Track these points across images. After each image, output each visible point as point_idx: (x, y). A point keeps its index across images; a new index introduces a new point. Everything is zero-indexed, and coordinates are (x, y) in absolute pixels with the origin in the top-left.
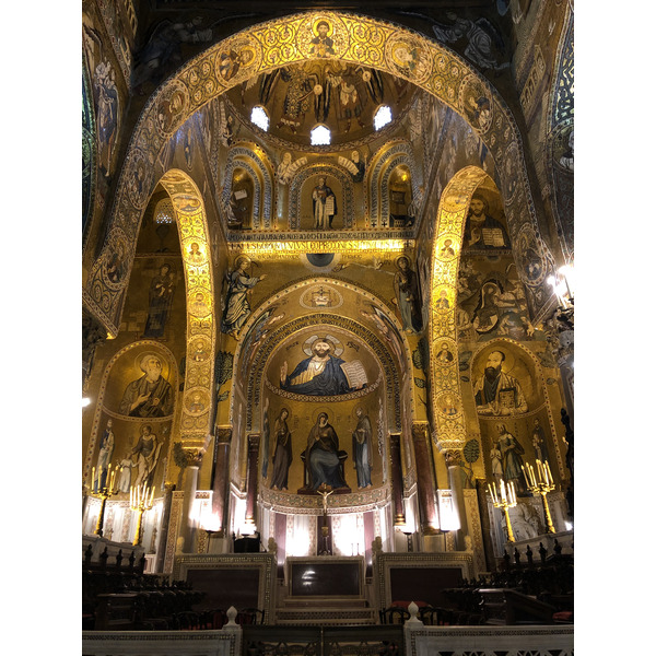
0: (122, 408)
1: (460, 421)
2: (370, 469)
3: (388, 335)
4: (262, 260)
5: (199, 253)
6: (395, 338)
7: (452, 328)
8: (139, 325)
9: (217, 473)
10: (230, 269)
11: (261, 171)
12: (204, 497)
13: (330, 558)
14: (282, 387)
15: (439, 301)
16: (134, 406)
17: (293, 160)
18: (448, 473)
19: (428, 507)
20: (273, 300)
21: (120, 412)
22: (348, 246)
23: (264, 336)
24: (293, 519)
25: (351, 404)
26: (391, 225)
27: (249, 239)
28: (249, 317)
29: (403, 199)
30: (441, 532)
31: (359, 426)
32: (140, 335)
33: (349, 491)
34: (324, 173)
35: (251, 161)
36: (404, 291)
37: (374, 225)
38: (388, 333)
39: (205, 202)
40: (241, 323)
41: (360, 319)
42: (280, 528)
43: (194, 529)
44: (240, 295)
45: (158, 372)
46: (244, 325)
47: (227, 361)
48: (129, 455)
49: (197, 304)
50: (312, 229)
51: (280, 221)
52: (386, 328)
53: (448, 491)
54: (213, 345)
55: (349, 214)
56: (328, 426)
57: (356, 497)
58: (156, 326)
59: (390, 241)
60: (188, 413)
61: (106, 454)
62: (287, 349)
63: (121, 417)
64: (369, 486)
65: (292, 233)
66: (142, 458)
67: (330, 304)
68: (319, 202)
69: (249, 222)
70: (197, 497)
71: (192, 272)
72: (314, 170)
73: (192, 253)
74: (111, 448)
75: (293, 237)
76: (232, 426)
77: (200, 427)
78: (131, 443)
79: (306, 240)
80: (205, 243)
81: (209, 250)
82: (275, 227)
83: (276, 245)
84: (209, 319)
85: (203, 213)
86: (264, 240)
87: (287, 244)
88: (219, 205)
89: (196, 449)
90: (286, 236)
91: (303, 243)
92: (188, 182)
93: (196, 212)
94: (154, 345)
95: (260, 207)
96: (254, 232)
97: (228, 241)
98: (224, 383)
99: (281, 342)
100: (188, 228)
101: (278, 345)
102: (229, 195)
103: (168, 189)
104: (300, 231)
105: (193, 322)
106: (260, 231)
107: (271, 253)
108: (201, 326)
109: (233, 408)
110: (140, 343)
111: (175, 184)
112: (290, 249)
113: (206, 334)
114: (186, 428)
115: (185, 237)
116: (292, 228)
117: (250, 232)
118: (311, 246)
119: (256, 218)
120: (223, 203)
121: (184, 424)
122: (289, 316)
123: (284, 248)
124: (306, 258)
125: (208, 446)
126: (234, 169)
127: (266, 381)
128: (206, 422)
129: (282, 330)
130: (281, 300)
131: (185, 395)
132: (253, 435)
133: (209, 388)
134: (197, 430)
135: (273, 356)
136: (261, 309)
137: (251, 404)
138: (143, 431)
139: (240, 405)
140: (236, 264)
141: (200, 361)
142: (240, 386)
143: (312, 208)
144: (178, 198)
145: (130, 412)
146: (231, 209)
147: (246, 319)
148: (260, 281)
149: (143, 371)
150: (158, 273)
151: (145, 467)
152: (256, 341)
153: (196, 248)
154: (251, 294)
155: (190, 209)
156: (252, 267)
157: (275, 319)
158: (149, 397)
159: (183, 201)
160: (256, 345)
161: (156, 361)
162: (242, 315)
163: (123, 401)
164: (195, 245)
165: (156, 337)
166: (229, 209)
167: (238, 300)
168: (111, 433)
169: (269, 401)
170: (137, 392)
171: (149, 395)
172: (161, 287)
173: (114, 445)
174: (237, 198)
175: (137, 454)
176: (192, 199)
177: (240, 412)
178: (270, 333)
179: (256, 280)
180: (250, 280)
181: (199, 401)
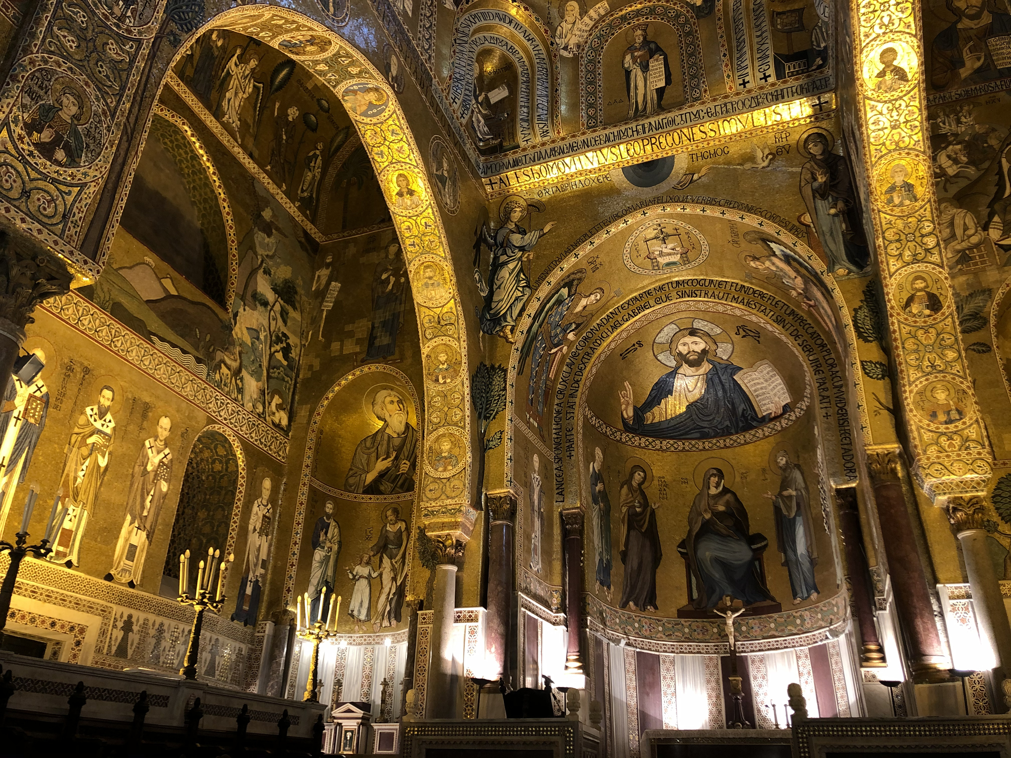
0: (351, 481)
1: (973, 433)
2: (813, 562)
3: (807, 295)
4: (546, 197)
5: (411, 193)
6: (819, 295)
7: (931, 242)
8: (359, 342)
9: (491, 576)
10: (492, 224)
11: (527, 44)
12: (472, 619)
13: (752, 733)
14: (627, 428)
15: (892, 189)
16: (370, 477)
17: (583, 12)
18: (959, 549)
19: (919, 623)
20: (569, 263)
21: (347, 488)
22: (698, 136)
23: (571, 336)
24: (673, 662)
25: (765, 446)
26: (780, 74)
27: (516, 164)
28: (528, 301)
29: (800, 20)
30: (953, 674)
31: (785, 484)
33: (777, 608)
34: (642, 20)
35: (505, 30)
36: (823, 197)
37: (744, 84)
38: (806, 290)
39: (397, 93)
40: (516, 312)
41: (751, 275)
42: (649, 679)
43: (455, 678)
44: (511, 266)
45: (403, 418)
46: (520, 314)
47: (497, 380)
48: (365, 559)
49: (426, 285)
50: (626, 120)
51: (564, 121)
52: (799, 281)
53: (964, 587)
54: (464, 352)
55: (693, 77)
56: (726, 491)
57: (790, 621)
58: (384, 340)
59: (782, 108)
60: (433, 473)
61: (327, 558)
62: (623, 356)
63: (348, 496)
64: (814, 596)
65: (589, 136)
66: (386, 560)
67: (685, 258)
68: (637, 73)
69: (513, 135)
70: (458, 620)
71: (409, 228)
72: (624, 18)
73: (400, 194)
74: (335, 547)
75: (593, 143)
76: (512, 491)
77: (453, 495)
78: (368, 539)
79: (617, 141)
80: (416, 170)
81: (426, 182)
82: (559, 133)
83: (564, 164)
84: (451, 308)
85: (398, 112)
86: (542, 161)
87: (582, 157)
88: (446, 109)
89: (449, 535)
90: (580, 143)
91: (613, 149)
92: (341, 47)
93: (386, 114)
94: (382, 370)
95: (530, 105)
96: (524, 150)
97: (482, 175)
98: (494, 418)
99: (605, 344)
100: (382, 148)
101: (600, 349)
102: (467, 92)
103: (320, 75)
104: (605, 129)
105: (427, 318)
106: (534, 147)
107: (558, 182)
108: (439, 322)
109: (511, 460)
110: (362, 371)
111: (325, 61)
112: (590, 167)
113: (449, 336)
114: (430, 500)
115: (383, 167)
116: (589, 128)
117: (517, 152)
118: (628, 150)
119: (525, 124)
120: (455, 106)
121: (427, 493)
122: (613, 294)
123: (579, 168)
124: (622, 177)
125: (471, 529)
126: (477, 49)
127: (589, 416)
128: (461, 486)
129: (605, 322)
130: (585, 262)
131: (427, 445)
132: (568, 509)
133: (464, 428)
134: (448, 502)
135: (594, 370)
136: (549, 283)
137: (560, 456)
138: (387, 517)
139: (536, 458)
140: (502, 214)
141: (445, 382)
142: (529, 422)
143: (625, 85)
144: (347, 92)
145: (364, 487)
146: (483, 121)
147: (524, 305)
148: (544, 234)
149: (379, 418)
150: (383, 255)
151: (392, 575)
152: (556, 346)
153: (404, 183)
154: (529, 260)
155: (375, 111)
156: (529, 213)
157: (584, 302)
158: (393, 461)
159: (358, 96)
160: (556, 352)
161: (396, 399)
162: (517, 299)
163: (351, 469)
164: (401, 179)
165: (384, 358)
166: (479, 122)
167: (510, 274)
168: (333, 524)
169: (604, 453)
170: (374, 455)
171: (392, 458)
172: (389, 277)
173: (340, 543)
174: (493, 101)
175: (379, 555)
176: (370, 89)
177: (537, 469)
178: (582, 329)
179: (537, 234)
180: (526, 237)
181: (450, 451)
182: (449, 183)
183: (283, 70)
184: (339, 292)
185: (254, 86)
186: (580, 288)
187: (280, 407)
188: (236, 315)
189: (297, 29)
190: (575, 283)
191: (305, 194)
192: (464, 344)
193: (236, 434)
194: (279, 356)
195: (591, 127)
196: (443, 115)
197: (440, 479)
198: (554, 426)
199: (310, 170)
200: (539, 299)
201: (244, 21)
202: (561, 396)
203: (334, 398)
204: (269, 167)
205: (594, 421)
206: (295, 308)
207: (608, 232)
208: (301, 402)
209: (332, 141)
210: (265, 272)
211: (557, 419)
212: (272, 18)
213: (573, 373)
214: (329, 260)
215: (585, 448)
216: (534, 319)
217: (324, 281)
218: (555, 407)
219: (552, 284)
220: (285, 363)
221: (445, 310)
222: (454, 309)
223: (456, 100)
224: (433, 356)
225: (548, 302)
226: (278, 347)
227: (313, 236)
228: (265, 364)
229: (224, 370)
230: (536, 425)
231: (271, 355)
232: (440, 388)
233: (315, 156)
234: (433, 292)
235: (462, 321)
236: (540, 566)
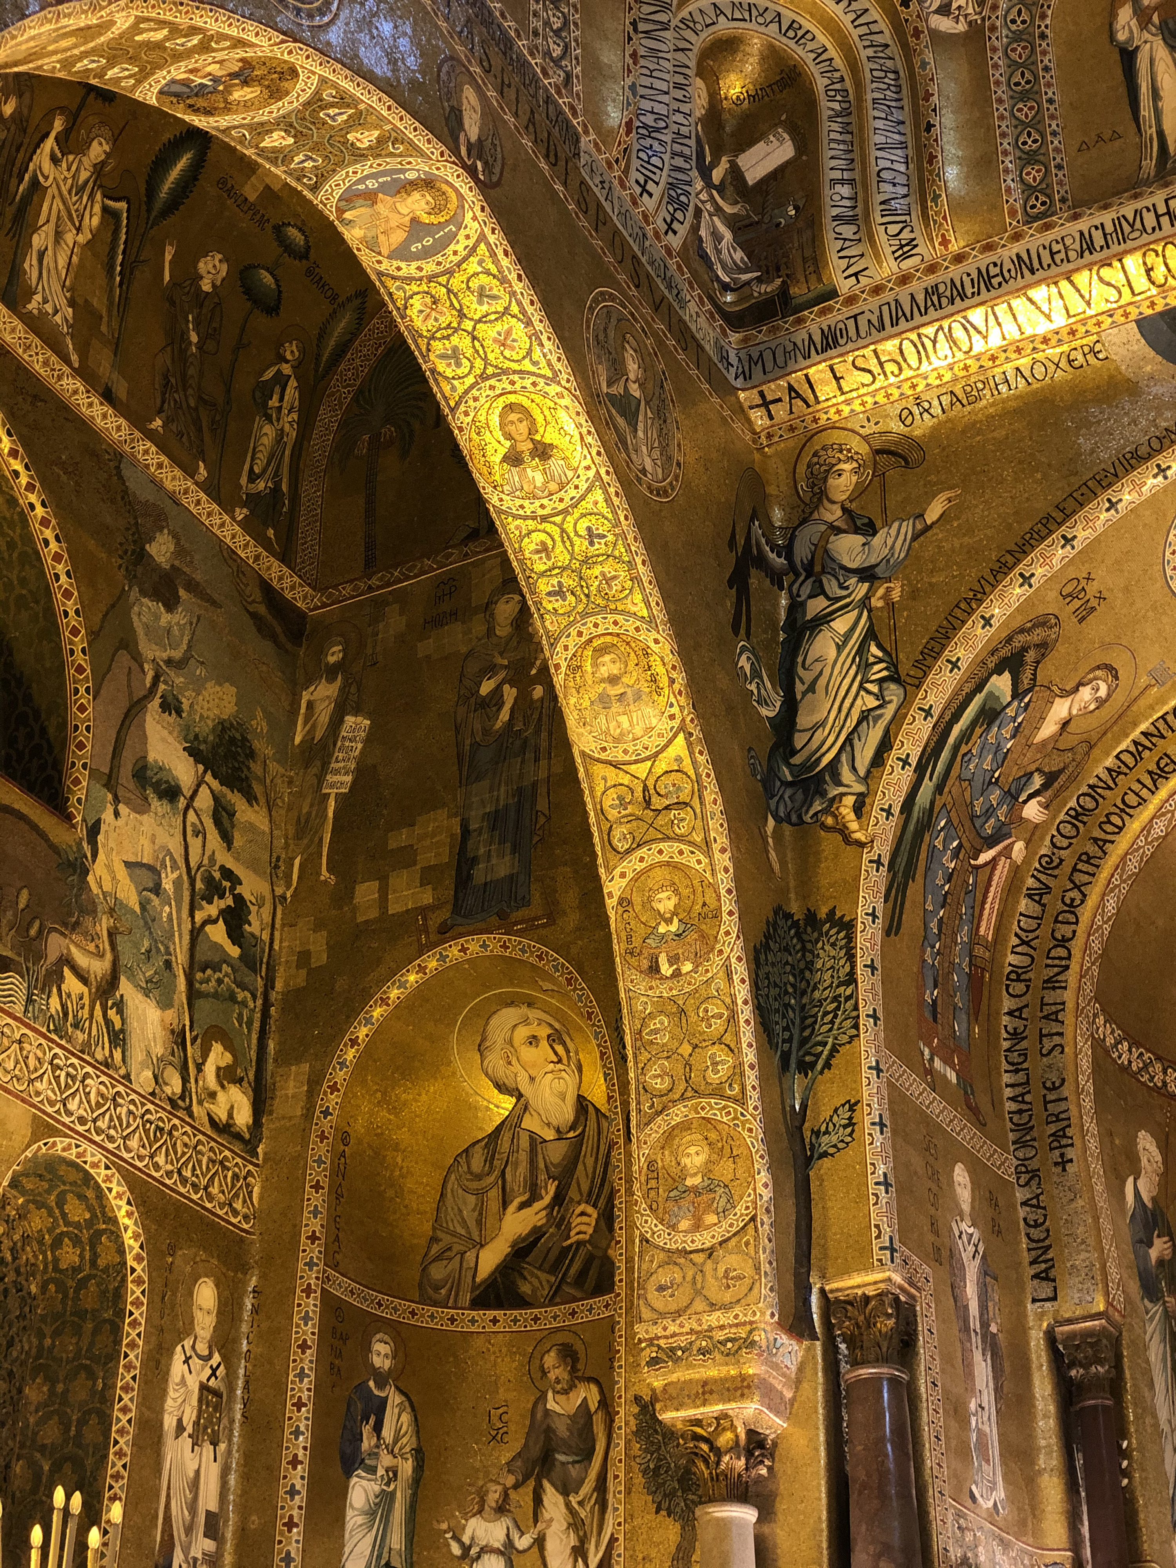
4: (922, 426)
5: (543, 452)
8: (428, 876)
10: (777, 515)
11: (836, 9)
16: (489, 1259)
20: (1007, 603)
21: (427, 1293)
23: (1032, 811)
27: (831, 341)
28: (898, 719)
32: (436, 919)
39: (484, 187)
40: (865, 754)
44: (841, 625)
45: (568, 1082)
46: (878, 760)
47: (827, 956)
48: (494, 1496)
49: (604, 701)
51: (959, 207)
54: (725, 881)
58: (496, 865)
60: (662, 1238)
61: (385, 1500)
63: (433, 1318)
65: (1033, 241)
66: (552, 1498)
68: (1155, 54)
69: (815, 264)
71: (543, 549)
73: (513, 459)
74: (407, 1468)
75: (1046, 259)
76: (897, 1278)
77: (727, 1297)
78: (497, 1438)
79: (1115, 248)
80: (554, 389)
81: (582, 419)
82: (945, 242)
83: (968, 327)
84: (678, 759)
85: (492, 239)
86: (903, 324)
87: (1019, 303)
88: (624, 215)
89: (725, 1416)
90: (1007, 265)
91: (1105, 272)
92: (323, 80)
93: (460, 246)
94: (498, 951)
95: (857, 175)
96: (851, 300)
97: (739, 383)
98: (828, 1065)
99: (1135, 826)
100: (455, 340)
101: (1123, 843)
102: (679, 162)
103: (274, 161)
104: (1076, 217)
105: (612, 793)
106: (877, 290)
107: (955, 380)
108: (648, 803)
109: (887, 1184)
110: (443, 958)
111: (285, 124)
112: (1042, 327)
113: (679, 839)
114: (663, 1315)
115: (460, 389)
116: (1030, 219)
117: (830, 309)
118: (1149, 271)
119: (848, 231)
120: (649, 203)
121: (652, 1295)
122: (1144, 680)
123: (1013, 333)
124: (1140, 346)
125: (788, 1394)
126: (699, 41)
127: (1110, 1041)
128: (749, 1271)
129: (1130, 761)
130: (1053, 595)
131: (641, 1154)
132: (1070, 1321)
133: (741, 1100)
134: (714, 1319)
135: (1111, 905)
136: (955, 665)
137: (1034, 1164)
138: (544, 1373)
139: (960, 1175)
140: (802, 484)
141: (677, 974)
142: (930, 1071)
143: (1122, 90)
144: (349, 199)
145: (474, 1287)
146: (728, 235)
147: (887, 732)
148: (928, 528)
149: (501, 1088)
150: (478, 628)
151: (573, 1541)
152: (991, 842)
153: (523, 427)
154: (890, 606)
155: (428, 241)
156: (879, 475)
157: (1061, 709)
158: (550, 1207)
159: (380, 207)
160: (994, 861)
161: (544, 1032)
162: (865, 717)
163: (434, 1239)
164: (513, 417)
165: (502, 916)
166: (717, 237)
167: (840, 648)
168: (395, 1399)
169: (1164, 1147)
170: (494, 1194)
171: (547, 1200)
172: (498, 688)
173: (419, 1453)
174: (753, 176)
175: (531, 1483)
176: (413, 185)
177: (966, 1207)
178: (1063, 788)
179: (907, 528)
180: (877, 540)
181: (707, 1171)
182: (645, 415)
183: (178, 157)
184: (367, 741)
185: (105, 209)
186: (1048, 671)
187: (226, 1076)
188: (94, 830)
189: (204, 47)
190: (1030, 656)
191: (261, 485)
192: (723, 860)
193: (114, 1161)
194: (218, 933)
195: (1036, 218)
196: (616, 232)
197: (685, 1253)
198: (1006, 1078)
199: (269, 419)
200: (928, 713)
201: (64, 44)
202: (1020, 988)
203: (373, 1039)
204: (158, 423)
205: (1125, 1054)
206: (251, 798)
207: (1112, 505)
208: (286, 1058)
209: (323, 334)
210: (165, 707)
211: (1015, 1057)
212: (135, 29)
213: (1048, 918)
214: (334, 656)
215: (1107, 1135)
216: (921, 770)
217: (323, 717)
218: (1005, 1020)
219: (963, 665)
220: (234, 951)
221: (662, 766)
222: (687, 761)
223: (651, 186)
224: (637, 900)
225: (956, 717)
226: (212, 910)
227: (289, 595)
228: (181, 958)
229: (72, 984)
230: (952, 1077)
231: (196, 933)
232: (664, 990)
233: (281, 380)
234: (624, 720)
235: (711, 793)
236: (1000, 1494)
